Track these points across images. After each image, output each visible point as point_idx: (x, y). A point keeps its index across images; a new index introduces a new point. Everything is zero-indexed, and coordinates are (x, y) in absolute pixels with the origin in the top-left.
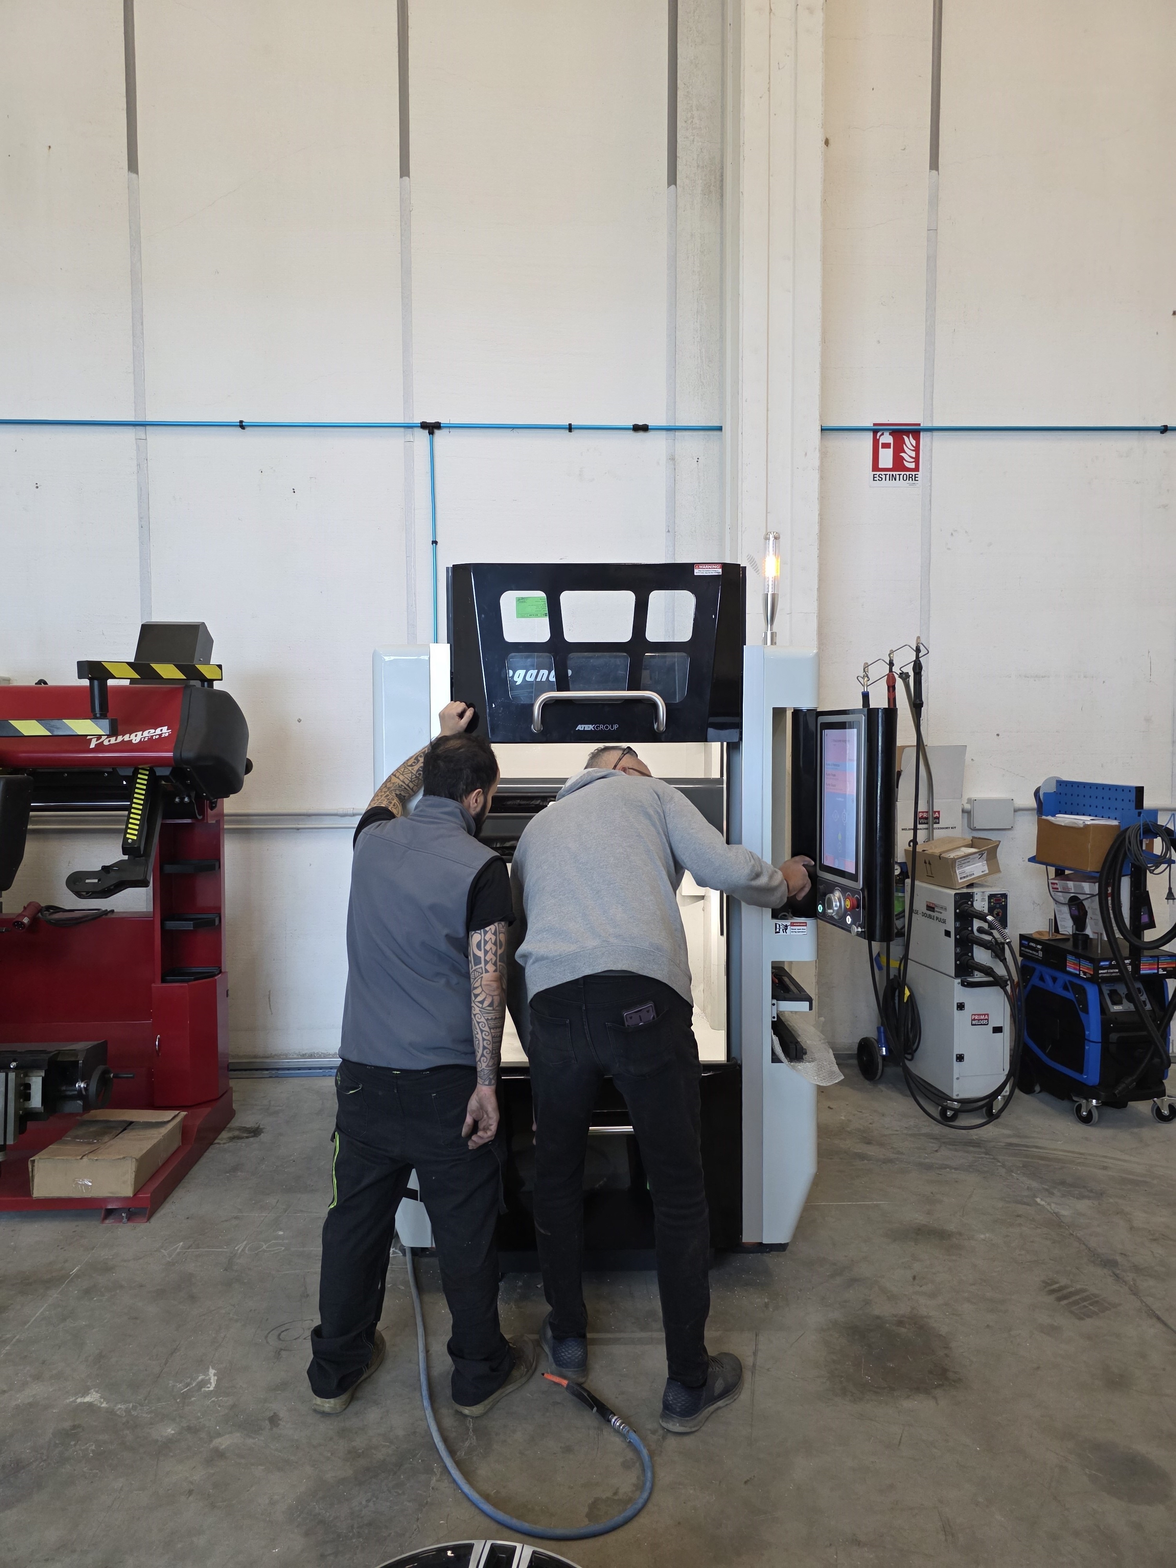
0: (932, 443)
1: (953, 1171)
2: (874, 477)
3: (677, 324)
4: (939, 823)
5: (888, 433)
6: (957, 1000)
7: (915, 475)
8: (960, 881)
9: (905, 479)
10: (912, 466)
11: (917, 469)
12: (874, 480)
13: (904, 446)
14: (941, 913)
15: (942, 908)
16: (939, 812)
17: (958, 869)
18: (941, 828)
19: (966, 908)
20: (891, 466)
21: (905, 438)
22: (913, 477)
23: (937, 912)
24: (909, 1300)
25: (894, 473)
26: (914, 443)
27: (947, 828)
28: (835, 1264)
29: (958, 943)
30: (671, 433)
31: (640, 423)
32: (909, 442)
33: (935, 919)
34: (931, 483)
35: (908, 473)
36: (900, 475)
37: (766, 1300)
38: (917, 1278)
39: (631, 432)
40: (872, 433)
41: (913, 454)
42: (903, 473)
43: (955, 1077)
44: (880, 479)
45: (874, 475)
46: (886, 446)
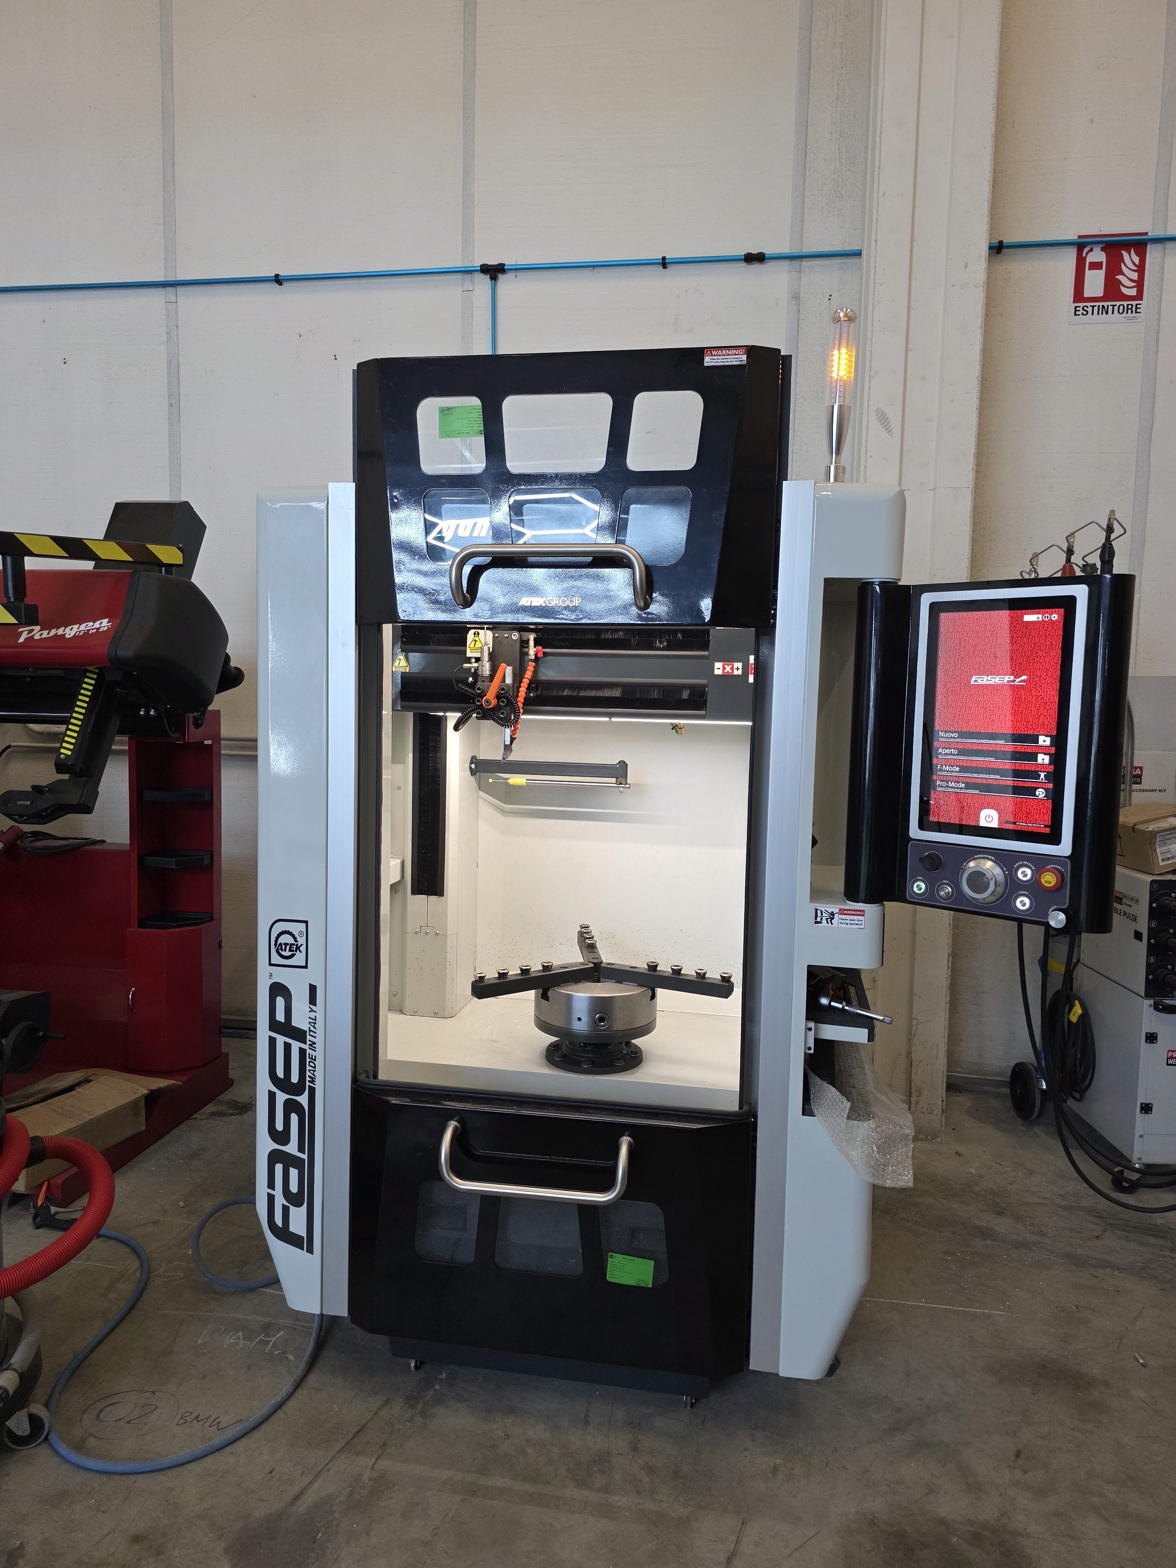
0: (1163, 260)
1: (1116, 1273)
2: (1076, 311)
3: (809, 116)
4: (1140, 783)
5: (1100, 248)
6: (1148, 1027)
7: (1137, 305)
8: (1161, 863)
9: (1121, 311)
10: (1133, 292)
11: (1139, 296)
12: (1075, 315)
13: (1123, 266)
14: (1130, 906)
15: (1132, 899)
16: (1141, 768)
17: (1160, 846)
18: (1143, 791)
19: (1167, 902)
20: (1101, 294)
21: (1125, 254)
22: (1134, 309)
23: (1125, 904)
24: (1000, 1495)
25: (1105, 304)
26: (1136, 260)
27: (1153, 790)
28: (898, 1410)
29: (1151, 950)
30: (796, 263)
31: (755, 251)
32: (1130, 259)
33: (1122, 914)
34: (1160, 316)
35: (1125, 303)
36: (1113, 306)
37: (778, 1462)
38: (1023, 1456)
39: (743, 265)
40: (1075, 250)
41: (1135, 276)
42: (1118, 303)
43: (1137, 1135)
44: (1085, 313)
45: (1076, 307)
46: (1096, 266)
